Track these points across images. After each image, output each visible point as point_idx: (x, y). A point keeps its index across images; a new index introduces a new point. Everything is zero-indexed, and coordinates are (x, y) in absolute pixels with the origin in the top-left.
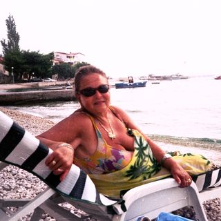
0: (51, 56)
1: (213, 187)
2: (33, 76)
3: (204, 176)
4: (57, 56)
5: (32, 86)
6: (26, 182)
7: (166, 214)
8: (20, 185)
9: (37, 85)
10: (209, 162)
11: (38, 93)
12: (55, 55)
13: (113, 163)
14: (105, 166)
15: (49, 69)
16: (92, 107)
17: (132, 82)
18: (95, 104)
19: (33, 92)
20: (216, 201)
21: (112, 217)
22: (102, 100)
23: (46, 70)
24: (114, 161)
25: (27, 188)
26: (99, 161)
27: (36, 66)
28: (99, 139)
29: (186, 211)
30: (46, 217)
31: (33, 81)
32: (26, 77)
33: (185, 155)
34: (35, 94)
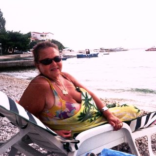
0: (29, 35)
1: (143, 128)
2: (16, 49)
3: (136, 120)
4: (34, 35)
5: (15, 57)
6: (7, 128)
7: (107, 150)
8: (3, 130)
9: (19, 56)
10: (139, 111)
11: (20, 62)
12: (32, 34)
13: (68, 114)
14: (61, 116)
15: (28, 45)
16: (49, 72)
17: (89, 53)
18: (52, 70)
19: (16, 61)
20: (145, 138)
21: (68, 154)
22: (57, 67)
23: (26, 45)
24: (68, 112)
25: (8, 132)
26: (56, 112)
27: (18, 43)
28: (56, 97)
29: (124, 145)
30: (21, 154)
31: (16, 53)
32: (11, 50)
33: (122, 106)
34: (17, 63)
